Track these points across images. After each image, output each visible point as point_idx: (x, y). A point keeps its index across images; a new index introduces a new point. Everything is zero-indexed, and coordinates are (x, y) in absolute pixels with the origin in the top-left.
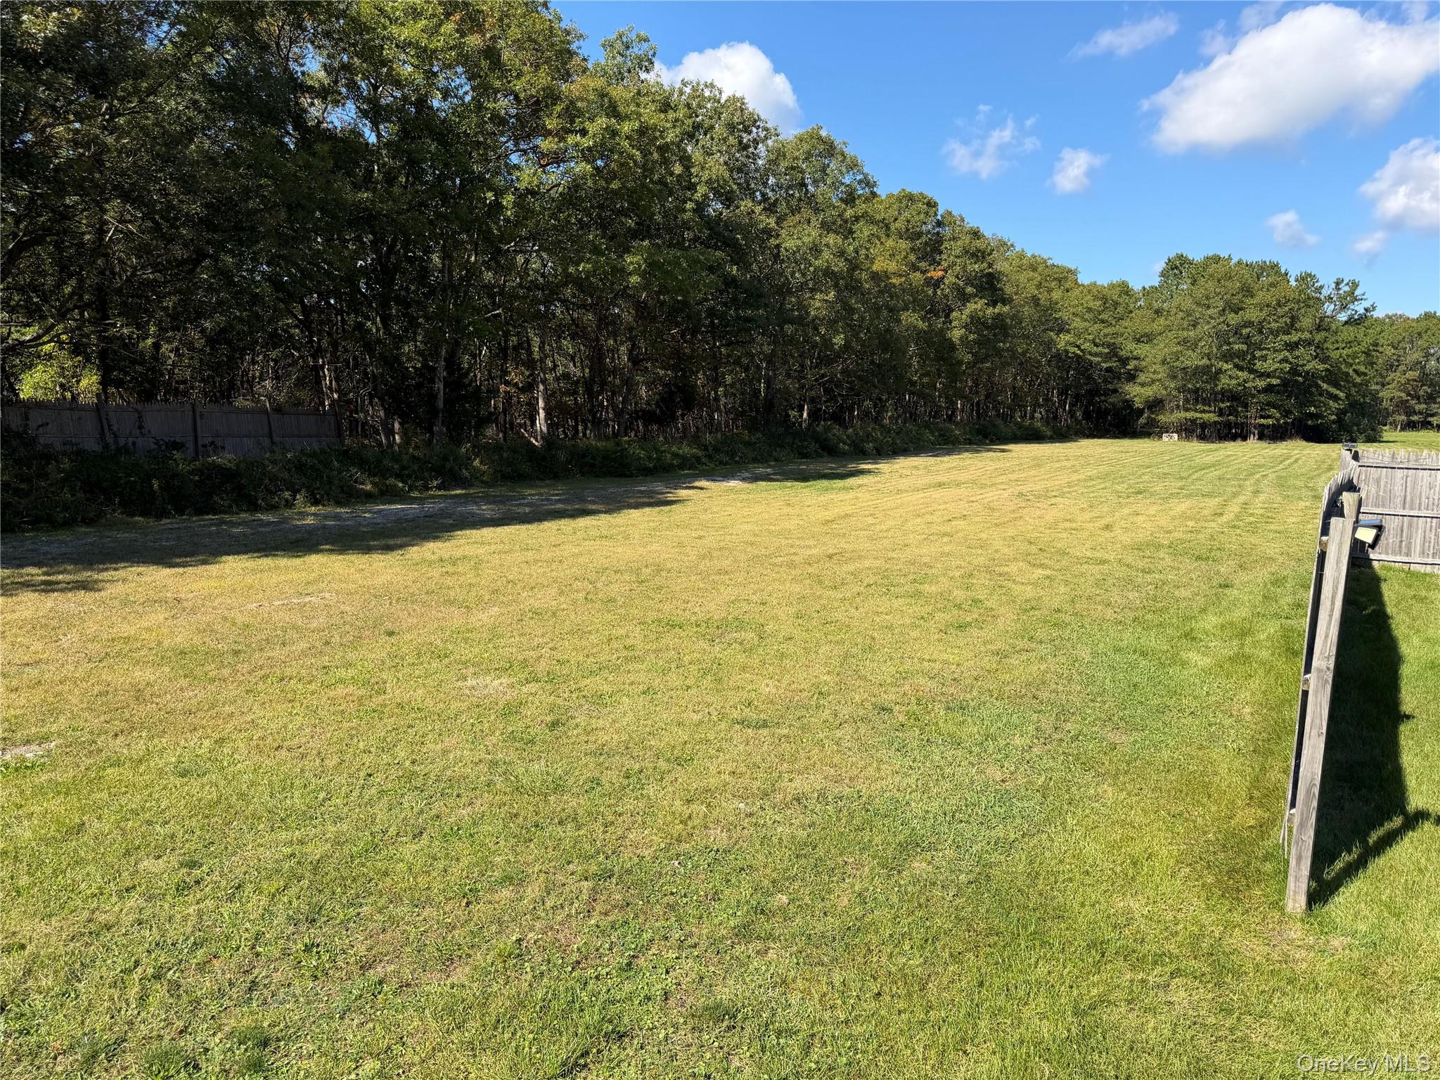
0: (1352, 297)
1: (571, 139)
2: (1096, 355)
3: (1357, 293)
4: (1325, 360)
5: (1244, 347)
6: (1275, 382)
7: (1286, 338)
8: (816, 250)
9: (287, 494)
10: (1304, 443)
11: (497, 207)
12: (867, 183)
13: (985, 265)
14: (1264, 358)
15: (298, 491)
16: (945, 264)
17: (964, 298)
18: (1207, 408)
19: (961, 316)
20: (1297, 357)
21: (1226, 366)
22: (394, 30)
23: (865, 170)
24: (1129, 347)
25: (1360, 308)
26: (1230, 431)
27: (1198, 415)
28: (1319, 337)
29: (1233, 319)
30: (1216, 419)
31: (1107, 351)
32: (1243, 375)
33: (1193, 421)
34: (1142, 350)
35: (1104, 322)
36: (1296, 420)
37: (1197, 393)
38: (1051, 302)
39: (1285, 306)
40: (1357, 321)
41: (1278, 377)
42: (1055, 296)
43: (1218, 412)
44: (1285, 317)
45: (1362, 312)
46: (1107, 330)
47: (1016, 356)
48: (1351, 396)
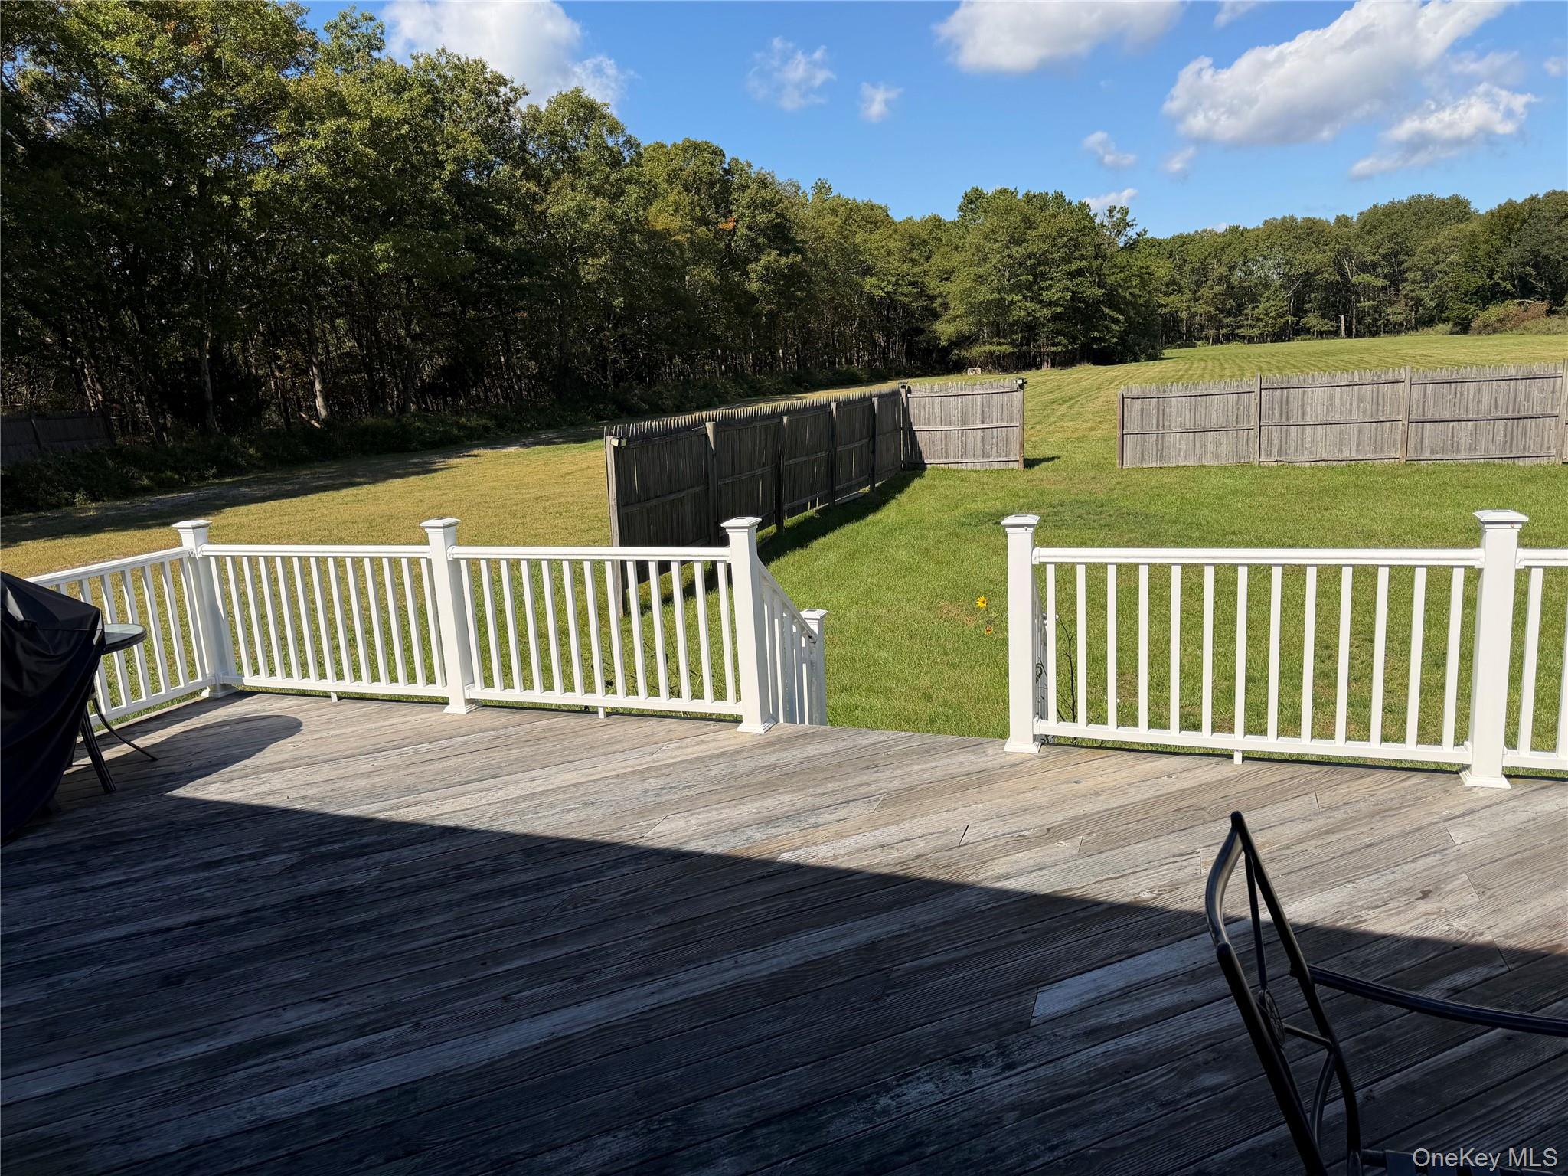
0: (1123, 224)
1: (304, 143)
2: (906, 295)
3: (1128, 218)
4: (1102, 284)
5: (1031, 278)
6: (1059, 310)
7: (1066, 267)
8: (582, 213)
9: (66, 494)
10: (1092, 366)
11: (235, 209)
12: (630, 143)
13: (773, 215)
14: (1049, 288)
15: (77, 490)
16: (735, 216)
17: (760, 249)
18: (1002, 341)
19: (756, 269)
20: (1077, 285)
21: (1016, 298)
22: (108, 45)
23: (628, 132)
24: (933, 285)
25: (1132, 233)
26: (1022, 361)
27: (995, 348)
28: (1095, 264)
29: (1017, 251)
30: (1012, 350)
31: (915, 290)
32: (1031, 305)
33: (992, 353)
34: (944, 288)
35: (913, 261)
36: (1083, 345)
37: (998, 326)
38: (855, 246)
39: (1064, 235)
40: (1131, 246)
41: (1062, 306)
42: (858, 239)
43: (1013, 343)
44: (1065, 246)
45: (1135, 236)
46: (915, 270)
47: (823, 302)
48: (1130, 318)
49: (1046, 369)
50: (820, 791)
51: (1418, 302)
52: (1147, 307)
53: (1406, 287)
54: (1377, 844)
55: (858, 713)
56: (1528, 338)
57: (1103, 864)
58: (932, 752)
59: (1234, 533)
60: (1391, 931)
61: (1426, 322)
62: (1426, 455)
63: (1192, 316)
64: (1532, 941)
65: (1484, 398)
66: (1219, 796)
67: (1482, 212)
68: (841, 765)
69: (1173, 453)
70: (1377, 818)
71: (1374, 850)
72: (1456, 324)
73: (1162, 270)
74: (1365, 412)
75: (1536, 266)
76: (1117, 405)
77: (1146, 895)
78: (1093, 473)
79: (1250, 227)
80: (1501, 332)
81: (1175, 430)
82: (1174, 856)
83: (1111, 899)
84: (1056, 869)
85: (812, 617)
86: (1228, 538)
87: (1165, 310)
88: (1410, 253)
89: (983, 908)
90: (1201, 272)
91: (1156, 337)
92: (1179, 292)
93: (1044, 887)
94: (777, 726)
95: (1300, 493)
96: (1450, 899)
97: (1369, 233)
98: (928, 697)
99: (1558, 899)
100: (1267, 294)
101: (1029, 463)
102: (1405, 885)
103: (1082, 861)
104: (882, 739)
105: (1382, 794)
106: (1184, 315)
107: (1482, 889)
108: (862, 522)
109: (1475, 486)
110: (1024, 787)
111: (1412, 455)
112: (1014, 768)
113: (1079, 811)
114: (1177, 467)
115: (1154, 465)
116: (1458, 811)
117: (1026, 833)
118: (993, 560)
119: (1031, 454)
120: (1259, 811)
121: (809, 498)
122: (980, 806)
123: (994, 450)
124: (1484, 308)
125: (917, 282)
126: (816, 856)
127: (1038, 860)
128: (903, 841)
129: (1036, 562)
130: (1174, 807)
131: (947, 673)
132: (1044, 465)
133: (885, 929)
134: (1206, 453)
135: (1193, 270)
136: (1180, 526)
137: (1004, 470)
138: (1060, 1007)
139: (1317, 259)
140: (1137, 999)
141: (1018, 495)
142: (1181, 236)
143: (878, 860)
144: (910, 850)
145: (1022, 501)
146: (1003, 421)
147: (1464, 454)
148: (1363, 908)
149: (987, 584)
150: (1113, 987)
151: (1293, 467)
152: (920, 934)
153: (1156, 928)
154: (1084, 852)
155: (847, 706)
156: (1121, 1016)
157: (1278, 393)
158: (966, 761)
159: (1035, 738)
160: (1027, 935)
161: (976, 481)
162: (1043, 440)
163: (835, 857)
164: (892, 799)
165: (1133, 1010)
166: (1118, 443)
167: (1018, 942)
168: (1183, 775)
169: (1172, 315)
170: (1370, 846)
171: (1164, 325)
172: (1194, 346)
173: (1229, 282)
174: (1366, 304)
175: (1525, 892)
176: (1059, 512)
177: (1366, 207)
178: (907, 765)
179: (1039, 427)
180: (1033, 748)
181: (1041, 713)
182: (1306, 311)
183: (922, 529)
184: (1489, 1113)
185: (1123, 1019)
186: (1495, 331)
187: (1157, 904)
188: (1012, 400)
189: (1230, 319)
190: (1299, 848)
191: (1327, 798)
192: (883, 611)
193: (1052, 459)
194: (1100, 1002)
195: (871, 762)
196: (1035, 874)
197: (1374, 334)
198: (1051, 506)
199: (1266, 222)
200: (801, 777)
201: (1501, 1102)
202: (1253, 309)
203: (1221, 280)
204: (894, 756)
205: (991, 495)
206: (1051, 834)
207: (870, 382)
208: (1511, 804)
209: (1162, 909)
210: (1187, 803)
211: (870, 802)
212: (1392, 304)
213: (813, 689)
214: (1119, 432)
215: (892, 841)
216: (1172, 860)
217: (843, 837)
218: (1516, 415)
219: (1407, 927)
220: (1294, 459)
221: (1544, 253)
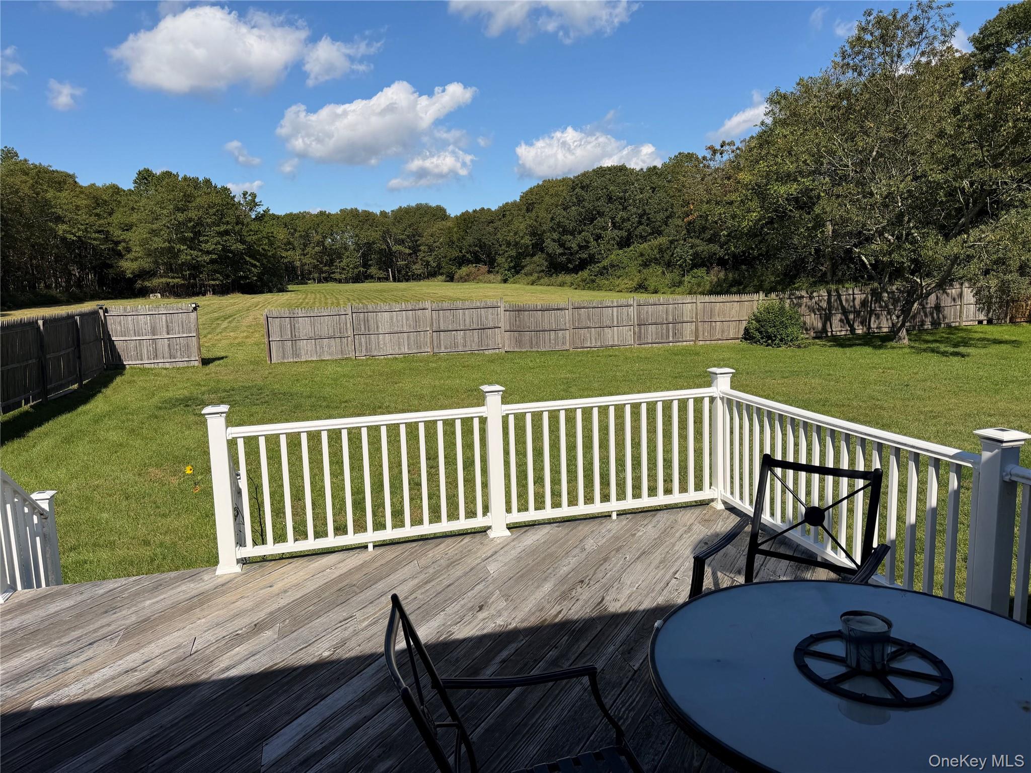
0: (253, 204)
2: (95, 239)
3: (257, 200)
4: (243, 242)
5: (191, 235)
6: (214, 257)
7: (217, 229)
10: (241, 295)
14: (207, 242)
18: (175, 275)
20: (226, 241)
21: (183, 247)
24: (117, 233)
25: (260, 210)
26: (190, 290)
27: (170, 280)
28: (237, 228)
29: (181, 217)
30: (183, 282)
31: (102, 236)
32: (195, 253)
33: (168, 284)
34: (127, 235)
35: (97, 215)
36: (233, 281)
37: (171, 265)
38: (46, 201)
39: (213, 207)
40: (260, 218)
41: (216, 254)
42: (49, 195)
43: (183, 277)
44: (214, 215)
45: (262, 212)
46: (102, 222)
47: (21, 241)
48: (263, 264)
49: (209, 296)
50: (65, 640)
51: (428, 264)
52: (274, 258)
53: (421, 255)
54: (453, 584)
55: (87, 566)
56: (481, 285)
57: (296, 640)
58: (160, 588)
59: (346, 402)
60: (467, 636)
61: (432, 274)
62: (443, 349)
63: (303, 265)
64: (533, 621)
65: (467, 318)
66: (362, 574)
67: (452, 216)
68: (81, 616)
69: (303, 352)
70: (451, 567)
71: (452, 587)
72: (447, 276)
73: (281, 235)
74: (410, 326)
75: (480, 247)
76: (265, 322)
77: (326, 654)
78: (252, 367)
79: (333, 212)
80: (468, 281)
81: (303, 338)
82: (341, 622)
83: (304, 662)
84: (264, 652)
85: (42, 498)
86: (343, 405)
87: (286, 260)
88: (420, 236)
89: (215, 697)
90: (306, 237)
91: (282, 277)
92: (294, 249)
93: (257, 668)
94: (16, 594)
95: (381, 375)
96: (493, 607)
97: (399, 222)
98: (147, 543)
99: (541, 593)
100: (346, 254)
101: (206, 362)
102: (470, 605)
103: (281, 642)
104: (116, 586)
105: (451, 552)
106: (298, 264)
107: (507, 597)
108: (75, 413)
109: (468, 366)
110: (234, 598)
111: (436, 350)
112: (225, 586)
113: (275, 607)
114: (306, 362)
115: (292, 360)
116: (489, 554)
117: (240, 632)
118: (187, 433)
119: (207, 355)
120: (387, 579)
121: (23, 397)
122: (203, 620)
123: (179, 353)
124: (459, 269)
125: (103, 231)
126: (68, 696)
127: (251, 649)
128: (144, 663)
129: (230, 438)
130: (336, 588)
131: (161, 521)
132: (217, 363)
133: (137, 738)
134: (323, 352)
135: (301, 236)
136: (313, 399)
137: (188, 367)
138: (280, 752)
139: (373, 235)
140: (331, 728)
141: (200, 385)
142: (291, 214)
143: (125, 684)
144: (152, 668)
145: (203, 389)
146: (183, 333)
147: (460, 349)
148: (451, 625)
149: (184, 451)
150: (313, 726)
151: (375, 359)
152: (168, 731)
153: (336, 675)
154: (282, 635)
155: (77, 562)
156: (322, 743)
157: (362, 315)
158: (189, 588)
159: (238, 561)
160: (250, 706)
161: (166, 376)
162: (214, 345)
163: (86, 692)
164: (129, 633)
165: (329, 736)
166: (267, 347)
167: (245, 713)
168: (339, 566)
169: (290, 263)
170: (449, 585)
171: (286, 270)
172: (306, 284)
173: (323, 245)
174: (401, 263)
175: (526, 593)
176: (232, 395)
177: (395, 207)
178: (141, 602)
179: (210, 336)
180: (237, 569)
181: (240, 541)
182: (370, 266)
183: (127, 414)
184: (530, 729)
185: (323, 745)
186: (466, 281)
187: (335, 657)
188: (189, 318)
189: (326, 268)
190: (413, 597)
191: (423, 561)
192: (101, 481)
193: (222, 358)
194: (307, 738)
195: (109, 605)
196: (250, 660)
197: (407, 280)
198: (225, 391)
199: (341, 211)
200: (45, 632)
201: (534, 720)
202: (340, 262)
203: (318, 244)
204: (128, 597)
205: (180, 385)
206: (257, 628)
207: (68, 302)
208: (513, 544)
209: (338, 660)
210: (344, 583)
211: (112, 639)
212: (415, 263)
213: (48, 556)
214: (266, 340)
215: (135, 666)
216: (339, 625)
217: (91, 673)
218: (482, 327)
219: (475, 630)
220: (375, 354)
221: (483, 241)
